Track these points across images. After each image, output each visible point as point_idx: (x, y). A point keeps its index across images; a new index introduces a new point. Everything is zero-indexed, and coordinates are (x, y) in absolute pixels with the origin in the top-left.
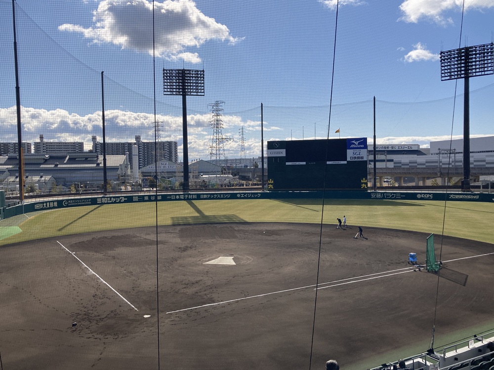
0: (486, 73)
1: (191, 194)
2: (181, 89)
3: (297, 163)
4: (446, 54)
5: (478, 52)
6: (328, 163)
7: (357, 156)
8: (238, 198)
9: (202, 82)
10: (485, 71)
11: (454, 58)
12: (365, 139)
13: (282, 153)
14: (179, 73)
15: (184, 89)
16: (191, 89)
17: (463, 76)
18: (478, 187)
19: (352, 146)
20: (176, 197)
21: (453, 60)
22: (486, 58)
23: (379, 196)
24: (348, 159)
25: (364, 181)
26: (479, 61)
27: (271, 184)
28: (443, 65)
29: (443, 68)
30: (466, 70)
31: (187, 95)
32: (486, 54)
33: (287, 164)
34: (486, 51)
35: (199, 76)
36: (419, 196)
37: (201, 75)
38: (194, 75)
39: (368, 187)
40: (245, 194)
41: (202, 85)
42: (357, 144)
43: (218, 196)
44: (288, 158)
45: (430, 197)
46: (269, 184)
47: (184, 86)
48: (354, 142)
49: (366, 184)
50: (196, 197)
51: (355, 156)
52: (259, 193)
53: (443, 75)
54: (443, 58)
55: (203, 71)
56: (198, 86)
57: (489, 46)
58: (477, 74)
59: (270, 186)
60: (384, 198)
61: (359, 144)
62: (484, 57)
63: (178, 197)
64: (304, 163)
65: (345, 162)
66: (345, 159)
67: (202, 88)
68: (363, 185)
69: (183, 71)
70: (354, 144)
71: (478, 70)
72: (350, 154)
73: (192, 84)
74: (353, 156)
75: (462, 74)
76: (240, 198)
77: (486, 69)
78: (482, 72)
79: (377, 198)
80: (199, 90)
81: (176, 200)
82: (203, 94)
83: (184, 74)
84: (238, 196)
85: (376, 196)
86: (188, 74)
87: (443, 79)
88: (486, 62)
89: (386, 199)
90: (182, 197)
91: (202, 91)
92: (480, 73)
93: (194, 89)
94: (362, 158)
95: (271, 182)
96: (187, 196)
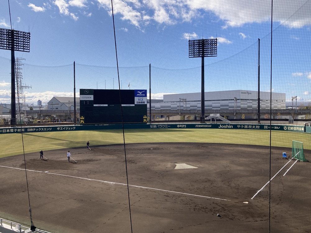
0: (213, 55)
1: (19, 128)
2: (10, 45)
3: (102, 105)
4: (192, 42)
5: (209, 43)
6: (122, 105)
7: (141, 101)
8: (58, 130)
9: (28, 41)
10: (212, 54)
11: (197, 45)
12: (146, 91)
13: (91, 98)
14: (9, 33)
15: (13, 45)
16: (19, 46)
17: (201, 56)
18: (209, 120)
19: (138, 95)
20: (6, 131)
21: (196, 46)
22: (213, 47)
23: (155, 127)
24: (136, 103)
25: (145, 117)
26: (210, 48)
27: (83, 120)
28: (190, 48)
29: (190, 50)
30: (203, 53)
31: (15, 50)
32: (213, 45)
33: (95, 105)
34: (213, 43)
35: (26, 36)
36: (178, 126)
37: (28, 36)
38: (22, 36)
39: (147, 121)
40: (63, 127)
41: (28, 44)
42: (141, 93)
43: (41, 129)
44: (95, 101)
45: (184, 126)
46: (81, 120)
47: (13, 43)
48: (139, 92)
49: (146, 119)
50: (24, 131)
51: (140, 101)
52: (75, 126)
53: (190, 54)
54: (190, 44)
55: (29, 33)
56: (25, 44)
57: (215, 40)
58: (208, 55)
59: (82, 121)
60: (158, 128)
61: (142, 93)
62: (212, 46)
63: (8, 131)
64: (107, 105)
65: (134, 105)
66: (134, 103)
67: (28, 46)
68: (145, 120)
69: (13, 31)
70: (139, 93)
71: (209, 53)
72: (137, 100)
73: (20, 42)
74: (138, 101)
75: (201, 55)
76: (60, 130)
77: (213, 53)
78: (211, 54)
79: (153, 128)
80: (26, 48)
81: (7, 133)
82: (28, 51)
83: (13, 33)
84: (58, 129)
85: (153, 127)
86: (17, 34)
87: (190, 56)
88: (213, 49)
89: (159, 128)
90: (12, 130)
91: (28, 48)
92: (210, 55)
93: (22, 46)
94: (144, 102)
95: (82, 118)
96: (16, 130)
